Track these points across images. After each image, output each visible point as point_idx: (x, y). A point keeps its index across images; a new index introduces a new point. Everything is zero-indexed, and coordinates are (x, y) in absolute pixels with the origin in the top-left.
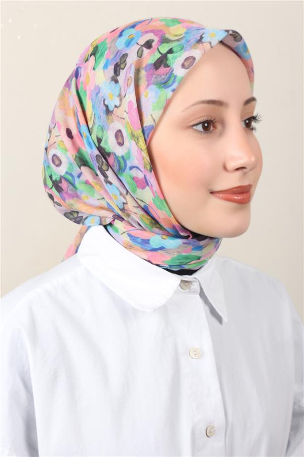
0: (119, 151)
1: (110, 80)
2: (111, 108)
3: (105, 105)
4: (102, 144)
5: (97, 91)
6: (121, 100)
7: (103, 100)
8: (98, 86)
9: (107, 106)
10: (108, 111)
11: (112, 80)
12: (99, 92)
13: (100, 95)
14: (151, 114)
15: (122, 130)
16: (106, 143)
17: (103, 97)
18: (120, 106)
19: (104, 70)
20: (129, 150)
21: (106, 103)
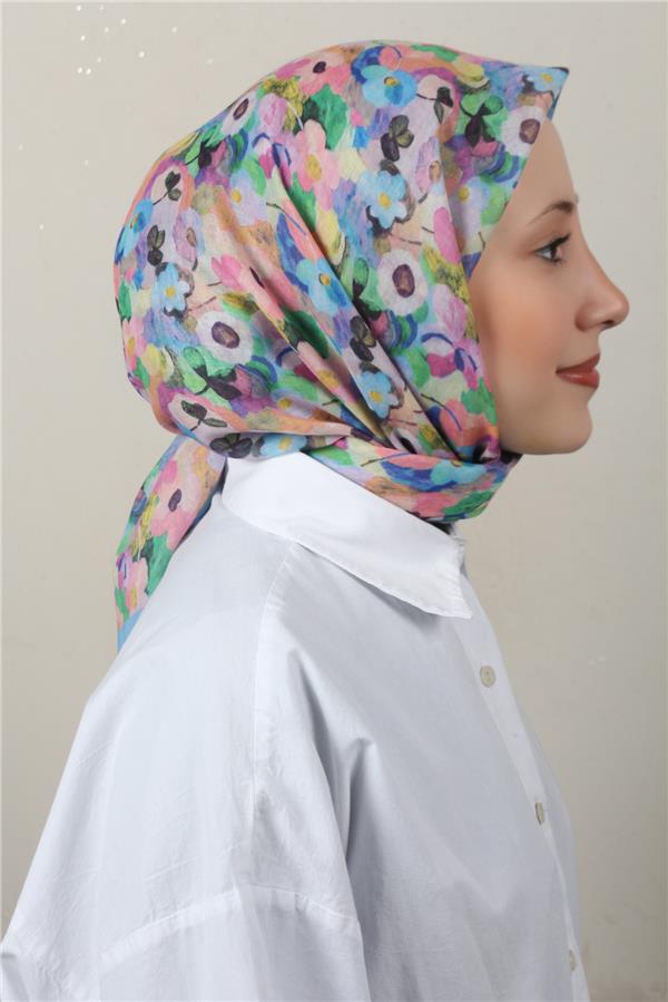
0: (402, 307)
1: (378, 168)
2: (385, 224)
3: (370, 217)
4: (364, 296)
5: (349, 192)
6: (411, 207)
7: (364, 209)
8: (349, 181)
9: (375, 221)
10: (378, 230)
11: (383, 169)
12: (354, 193)
13: (357, 198)
14: (477, 231)
15: (409, 264)
16: (374, 292)
17: (364, 203)
18: (408, 218)
19: (358, 150)
20: (425, 302)
21: (373, 213)
